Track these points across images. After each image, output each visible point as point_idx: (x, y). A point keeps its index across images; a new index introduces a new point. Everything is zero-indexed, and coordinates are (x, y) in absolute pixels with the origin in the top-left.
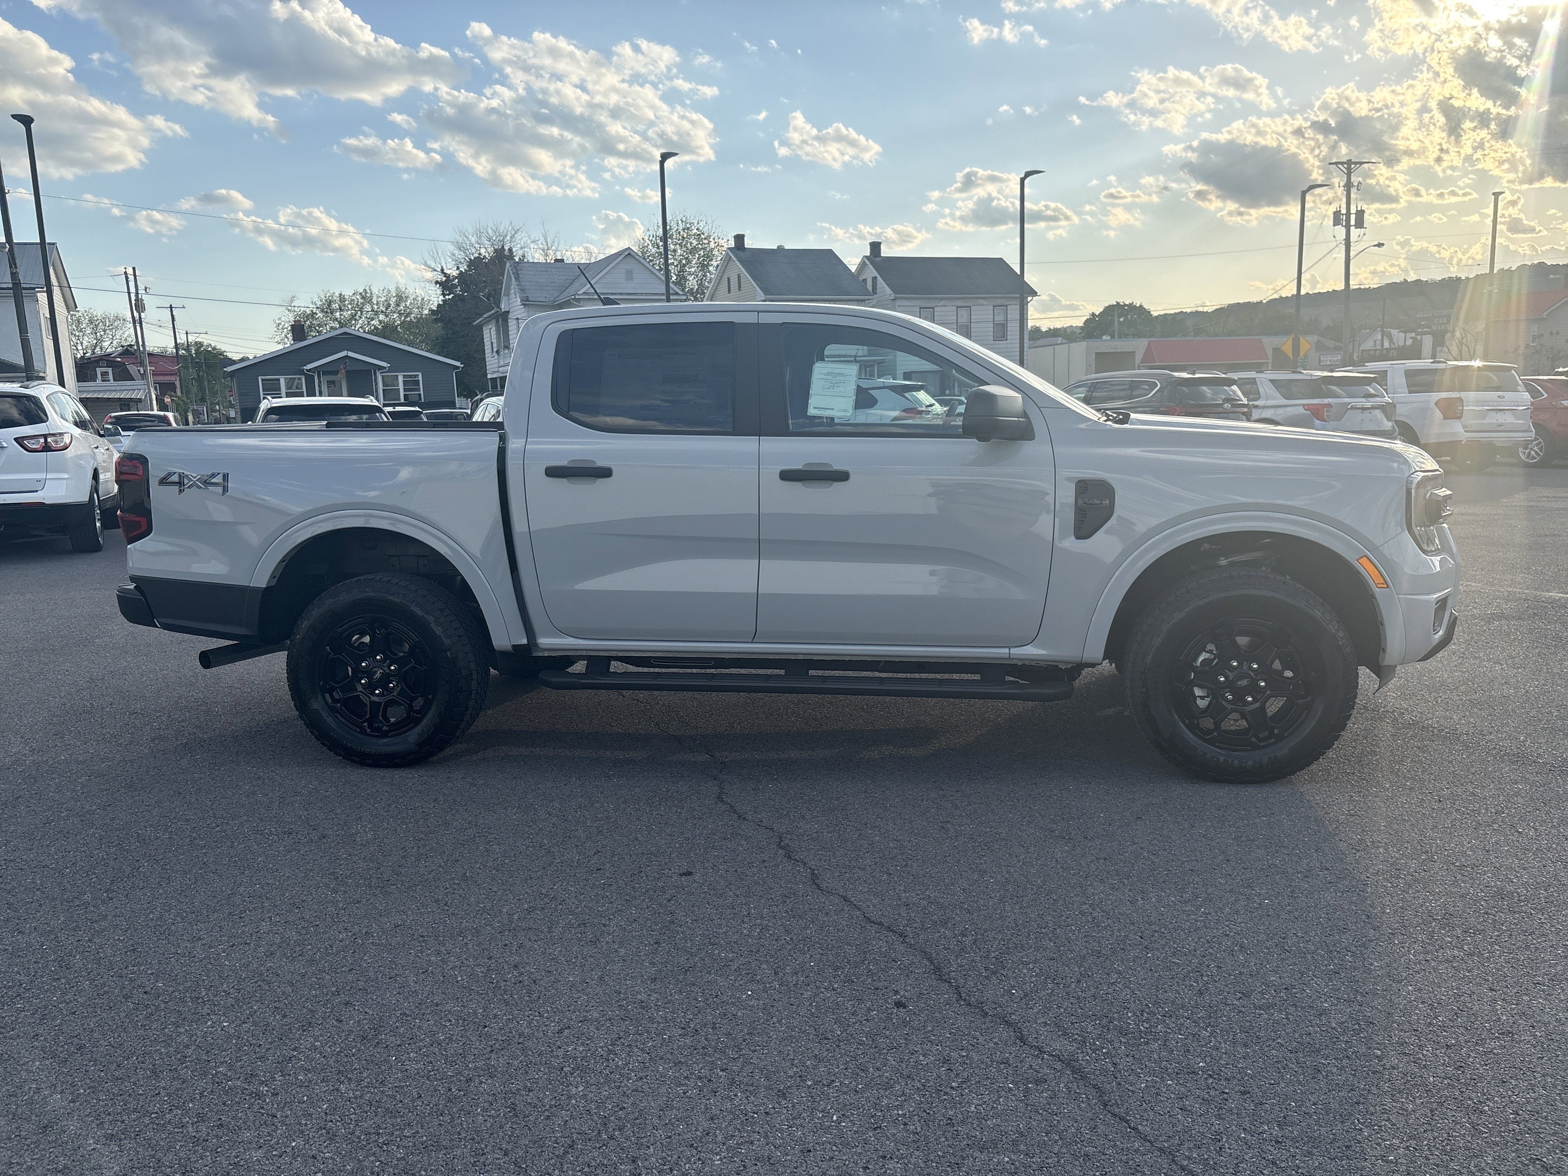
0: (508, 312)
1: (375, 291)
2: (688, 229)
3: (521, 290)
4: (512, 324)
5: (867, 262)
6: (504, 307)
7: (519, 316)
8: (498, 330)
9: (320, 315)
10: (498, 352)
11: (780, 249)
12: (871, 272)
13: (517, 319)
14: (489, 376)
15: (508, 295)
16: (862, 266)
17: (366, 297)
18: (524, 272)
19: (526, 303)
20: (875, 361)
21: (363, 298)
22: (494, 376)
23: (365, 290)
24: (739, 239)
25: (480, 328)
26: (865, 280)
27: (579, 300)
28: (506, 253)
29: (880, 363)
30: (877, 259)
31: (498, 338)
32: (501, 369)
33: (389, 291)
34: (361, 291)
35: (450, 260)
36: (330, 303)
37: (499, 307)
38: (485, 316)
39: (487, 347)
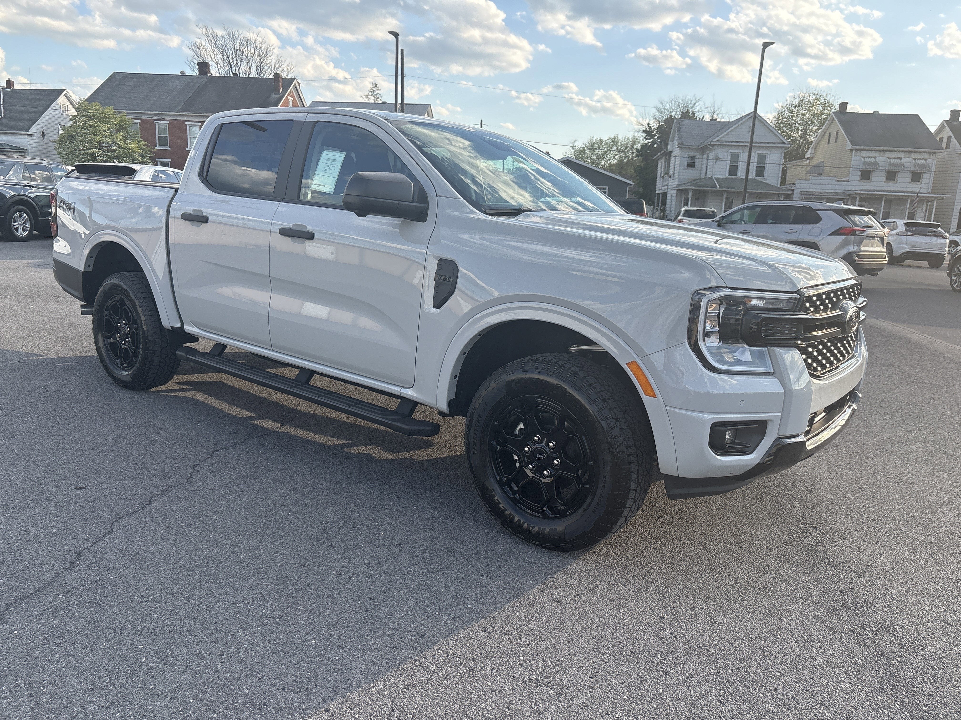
0: (671, 152)
1: (620, 137)
2: (817, 99)
3: (679, 138)
4: (672, 159)
5: (946, 125)
6: (669, 148)
7: (676, 155)
8: (665, 163)
9: (587, 151)
10: (663, 177)
11: (876, 113)
12: (947, 132)
13: (675, 156)
14: (657, 192)
15: (673, 141)
16: (941, 128)
17: (615, 141)
18: (684, 126)
19: (681, 146)
20: (935, 197)
21: (613, 142)
22: (659, 192)
23: (614, 137)
24: (844, 105)
25: (657, 161)
26: (942, 138)
27: (713, 145)
28: (690, 114)
29: (939, 199)
30: (955, 123)
31: (665, 168)
32: (663, 188)
33: (628, 138)
34: (612, 137)
35: (652, 119)
36: (593, 145)
37: (667, 149)
38: (659, 154)
39: (659, 174)
